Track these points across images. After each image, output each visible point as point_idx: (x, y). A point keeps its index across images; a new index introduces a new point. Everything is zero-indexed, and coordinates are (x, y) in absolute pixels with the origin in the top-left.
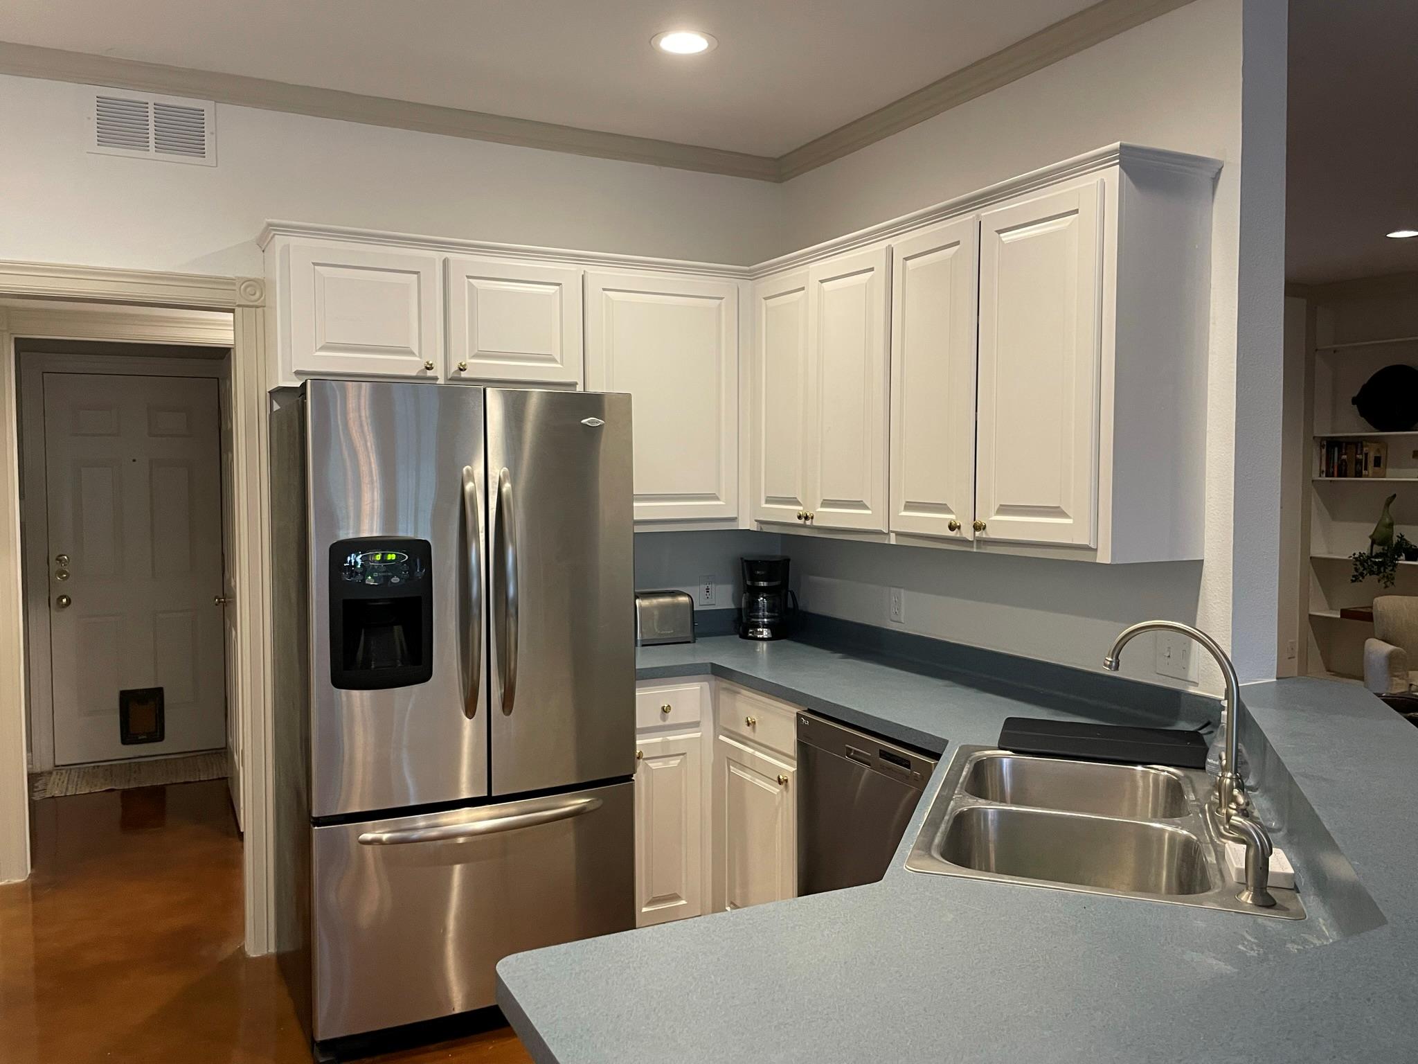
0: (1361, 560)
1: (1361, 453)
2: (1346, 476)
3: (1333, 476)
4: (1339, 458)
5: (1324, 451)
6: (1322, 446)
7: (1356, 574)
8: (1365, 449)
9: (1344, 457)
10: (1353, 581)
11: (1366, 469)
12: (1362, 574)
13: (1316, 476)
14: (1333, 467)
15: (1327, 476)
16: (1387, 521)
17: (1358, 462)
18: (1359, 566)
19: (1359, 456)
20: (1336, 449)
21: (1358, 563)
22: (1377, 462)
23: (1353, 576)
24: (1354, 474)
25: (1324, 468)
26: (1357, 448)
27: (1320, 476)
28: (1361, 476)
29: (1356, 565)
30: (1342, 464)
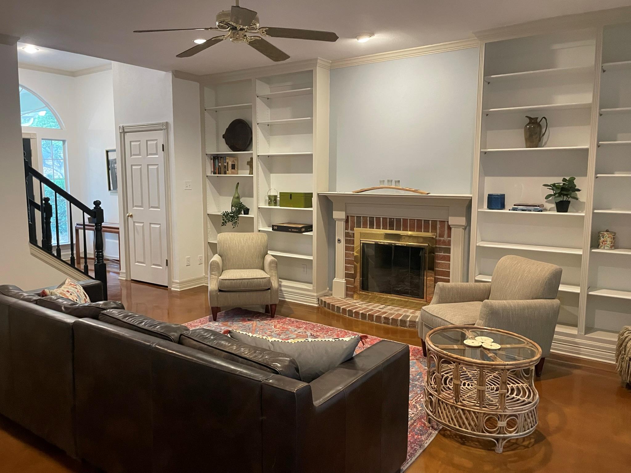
0: (226, 215)
1: (226, 163)
2: (220, 174)
3: (216, 174)
4: (218, 165)
5: (212, 161)
6: (211, 159)
7: (223, 221)
8: (227, 160)
9: (220, 164)
10: (222, 225)
11: (228, 171)
12: (226, 222)
13: (209, 174)
14: (216, 169)
15: (214, 174)
16: (237, 195)
17: (225, 167)
18: (225, 218)
19: (225, 164)
20: (217, 160)
21: (224, 216)
22: (233, 167)
23: (223, 223)
24: (223, 173)
25: (213, 170)
26: (224, 159)
27: (211, 174)
28: (226, 174)
29: (223, 217)
30: (219, 167)
